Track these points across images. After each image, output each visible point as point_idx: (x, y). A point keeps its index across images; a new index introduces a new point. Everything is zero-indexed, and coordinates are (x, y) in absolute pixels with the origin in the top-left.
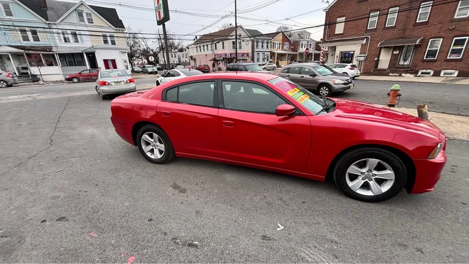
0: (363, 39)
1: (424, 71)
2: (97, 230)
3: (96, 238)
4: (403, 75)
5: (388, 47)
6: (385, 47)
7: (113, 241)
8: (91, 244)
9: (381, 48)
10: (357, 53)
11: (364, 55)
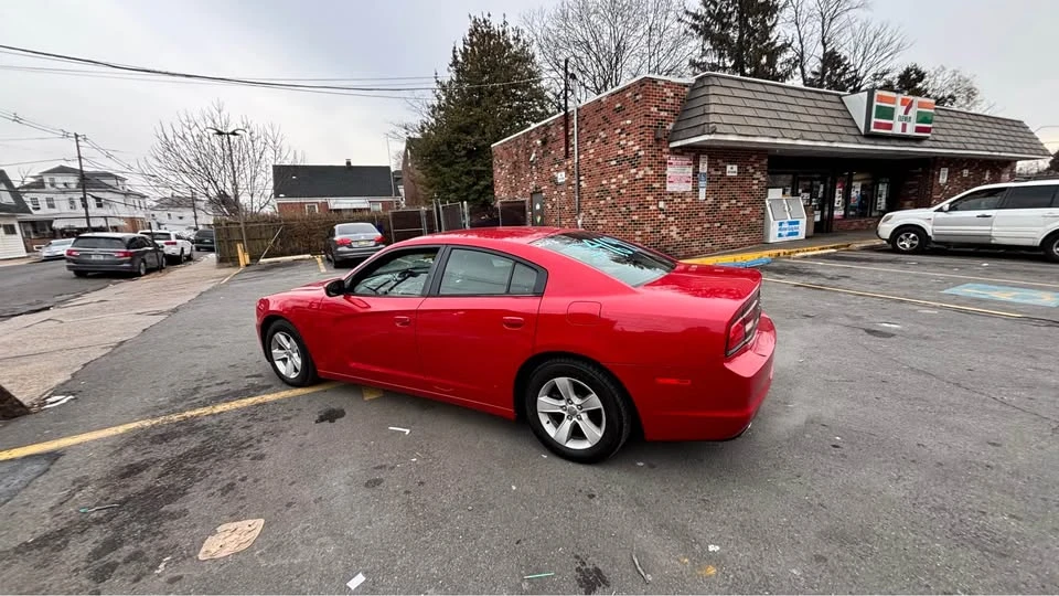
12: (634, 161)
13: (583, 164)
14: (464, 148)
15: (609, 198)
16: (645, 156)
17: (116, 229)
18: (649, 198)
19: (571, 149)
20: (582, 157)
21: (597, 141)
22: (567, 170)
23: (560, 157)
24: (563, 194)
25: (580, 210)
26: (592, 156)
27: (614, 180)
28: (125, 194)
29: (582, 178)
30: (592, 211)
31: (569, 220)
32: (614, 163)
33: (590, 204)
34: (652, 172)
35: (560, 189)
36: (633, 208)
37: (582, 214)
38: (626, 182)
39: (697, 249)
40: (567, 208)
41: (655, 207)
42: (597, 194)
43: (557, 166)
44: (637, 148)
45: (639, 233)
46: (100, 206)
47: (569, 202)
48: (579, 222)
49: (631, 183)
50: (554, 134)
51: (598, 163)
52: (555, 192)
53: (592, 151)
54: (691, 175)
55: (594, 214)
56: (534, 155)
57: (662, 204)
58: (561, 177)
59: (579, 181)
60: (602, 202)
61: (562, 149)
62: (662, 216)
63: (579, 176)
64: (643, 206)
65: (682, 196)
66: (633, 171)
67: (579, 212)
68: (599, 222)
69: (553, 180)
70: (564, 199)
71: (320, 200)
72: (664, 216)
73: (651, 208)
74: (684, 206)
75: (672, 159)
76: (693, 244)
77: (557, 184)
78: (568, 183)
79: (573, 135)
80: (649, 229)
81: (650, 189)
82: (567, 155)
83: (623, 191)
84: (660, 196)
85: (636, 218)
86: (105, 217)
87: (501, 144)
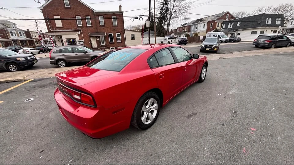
0: (78, 31)
1: (112, 48)
2: (240, 149)
3: (246, 147)
4: (106, 50)
5: (93, 36)
6: (92, 37)
7: (246, 138)
8: (252, 149)
9: (90, 37)
10: (77, 39)
11: (82, 41)
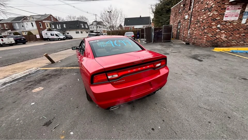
12: (210, 10)
13: (194, 12)
14: (166, 10)
15: (199, 24)
16: (215, 7)
17: (101, 32)
18: (213, 24)
19: (191, 7)
20: (194, 9)
21: (200, 3)
22: (189, 14)
23: (187, 10)
24: (186, 23)
25: (189, 28)
26: (197, 9)
27: (202, 17)
28: (103, 26)
29: (192, 17)
30: (193, 28)
31: (186, 31)
32: (203, 11)
33: (193, 26)
34: (217, 13)
35: (186, 21)
36: (206, 28)
37: (190, 29)
38: (205, 18)
39: (234, 44)
40: (186, 27)
41: (215, 27)
42: (195, 23)
43: (186, 13)
44: (212, 4)
45: (206, 37)
46: (100, 28)
47: (187, 26)
48: (189, 32)
49: (207, 18)
50: (187, 2)
51: (198, 11)
52: (184, 22)
53: (197, 7)
54: (239, 13)
55: (193, 30)
56: (181, 10)
57: (219, 26)
58: (187, 17)
59: (191, 18)
60: (197, 25)
61: (189, 7)
62: (218, 31)
63: (191, 16)
64: (210, 26)
65: (231, 22)
66: (209, 13)
67: (189, 29)
68: (194, 32)
69: (184, 18)
70: (186, 24)
71: (133, 26)
72: (219, 30)
73: (213, 27)
74: (232, 26)
75: (230, 7)
76: (233, 41)
77: (185, 20)
78: (188, 19)
79: (192, 2)
80: (210, 35)
81: (214, 20)
82: (190, 9)
83: (204, 21)
84: (219, 23)
85: (206, 31)
86: (100, 30)
87: (173, 8)
